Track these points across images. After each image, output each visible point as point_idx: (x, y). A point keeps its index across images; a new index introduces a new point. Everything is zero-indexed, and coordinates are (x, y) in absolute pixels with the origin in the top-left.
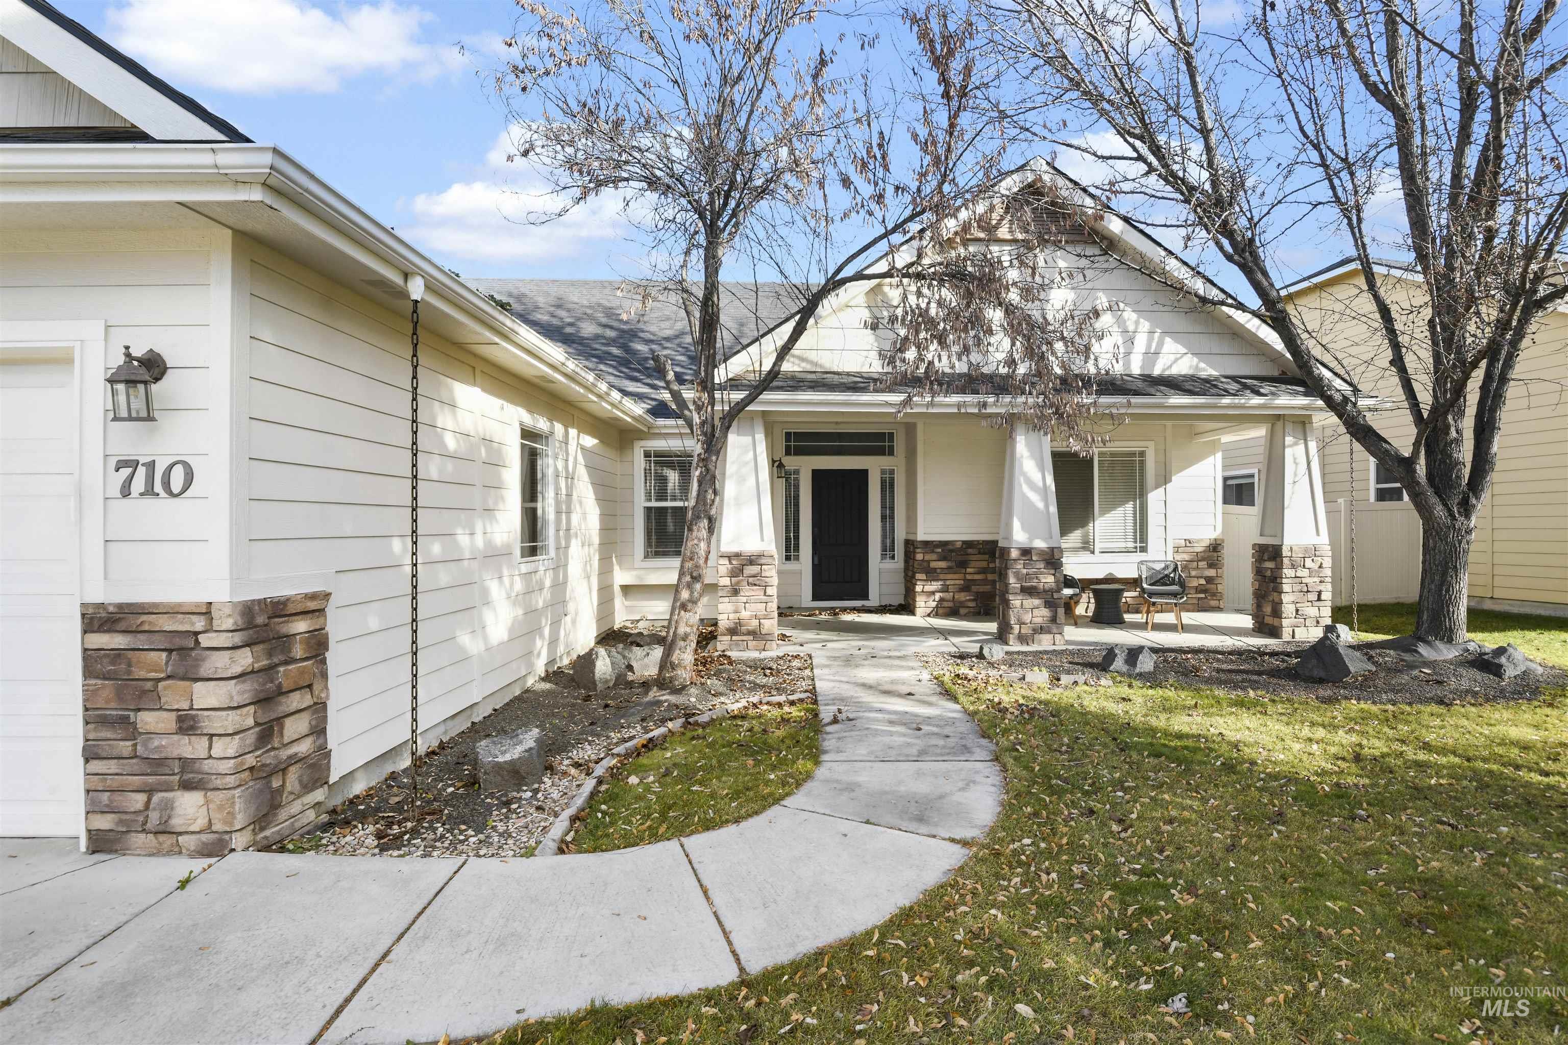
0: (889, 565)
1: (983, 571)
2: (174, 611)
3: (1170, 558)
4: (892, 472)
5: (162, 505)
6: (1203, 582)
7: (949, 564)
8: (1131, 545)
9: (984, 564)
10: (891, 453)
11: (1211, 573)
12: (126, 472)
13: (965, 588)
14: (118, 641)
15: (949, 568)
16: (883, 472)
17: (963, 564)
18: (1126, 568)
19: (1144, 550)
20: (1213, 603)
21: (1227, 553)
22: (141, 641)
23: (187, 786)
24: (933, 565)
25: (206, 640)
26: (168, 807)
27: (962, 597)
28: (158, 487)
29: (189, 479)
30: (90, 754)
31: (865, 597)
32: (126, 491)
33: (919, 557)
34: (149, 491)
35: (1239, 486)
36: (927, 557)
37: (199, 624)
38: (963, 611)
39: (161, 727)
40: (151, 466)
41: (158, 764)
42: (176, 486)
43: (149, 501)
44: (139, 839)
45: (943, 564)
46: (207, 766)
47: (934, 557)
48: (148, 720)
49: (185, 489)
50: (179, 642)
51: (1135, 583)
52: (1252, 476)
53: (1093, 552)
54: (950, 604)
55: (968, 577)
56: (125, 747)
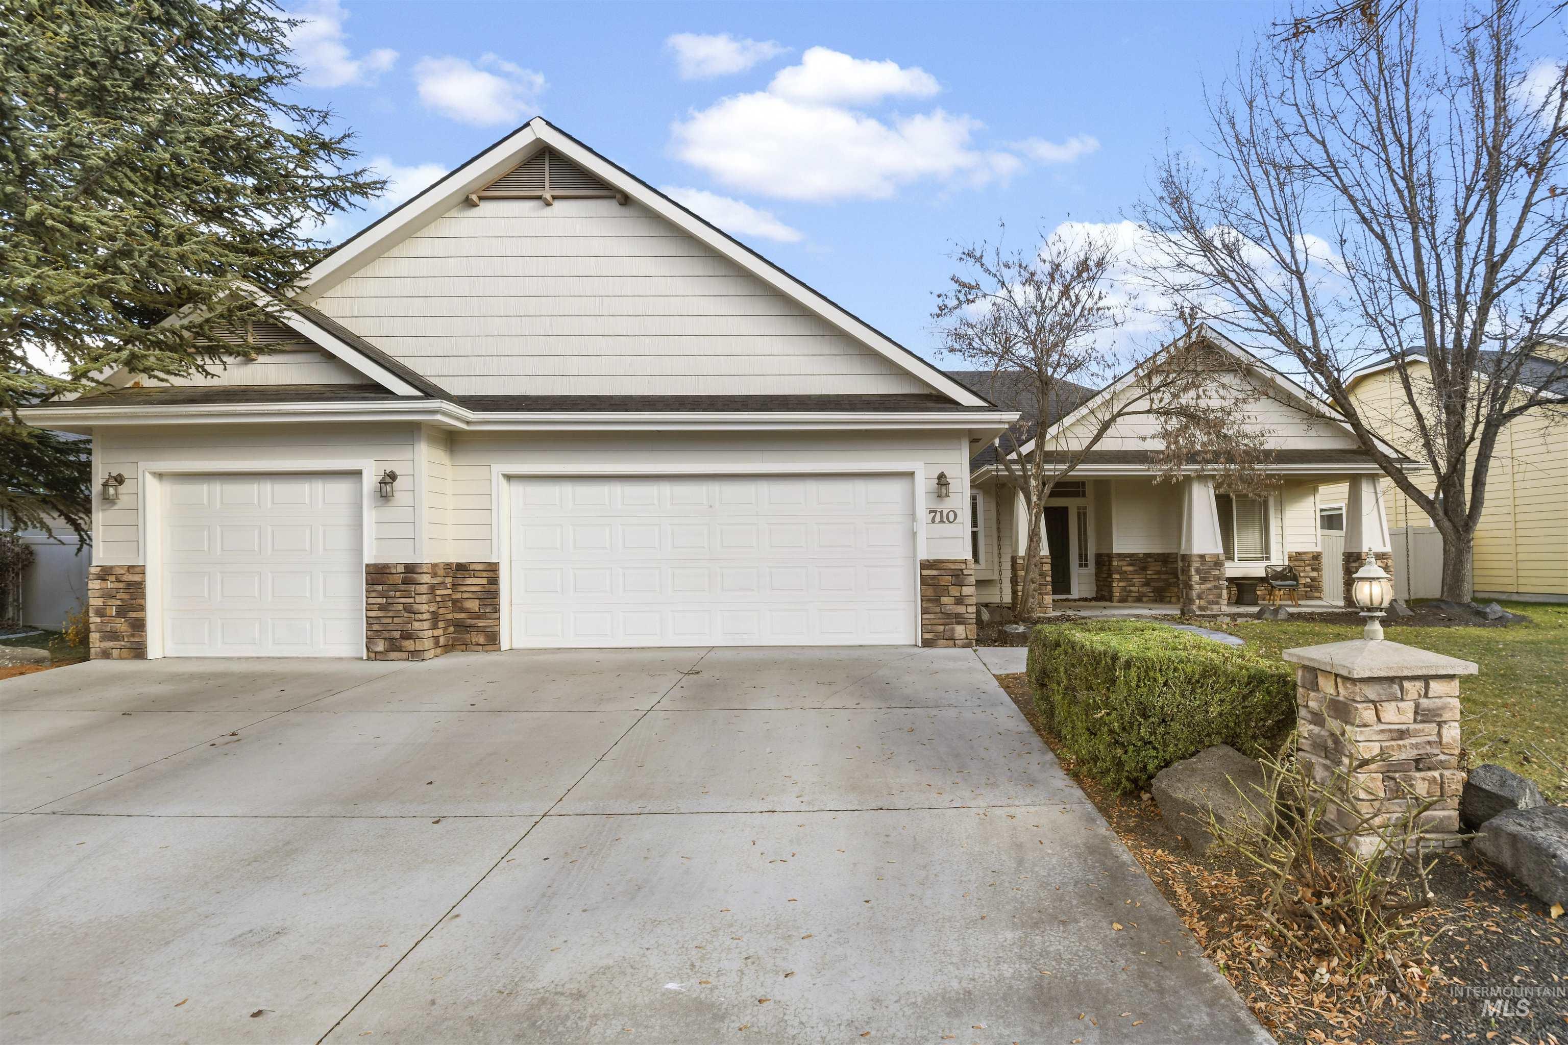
0: (1084, 571)
1: (1158, 573)
2: (955, 562)
3: (1286, 563)
4: (1085, 508)
5: (947, 526)
6: (1309, 580)
7: (1135, 568)
8: (1260, 555)
9: (1158, 568)
10: (1084, 495)
11: (1315, 574)
12: (933, 514)
13: (1147, 584)
14: (934, 572)
15: (1136, 570)
16: (1079, 508)
17: (1144, 569)
18: (1257, 570)
19: (1268, 558)
20: (1316, 594)
21: (1325, 560)
22: (943, 573)
23: (959, 623)
24: (1124, 568)
25: (965, 572)
26: (953, 630)
27: (1144, 589)
28: (945, 519)
29: (956, 516)
30: (923, 613)
31: (1069, 592)
32: (933, 521)
33: (1115, 563)
34: (942, 521)
35: (1330, 516)
36: (1120, 563)
37: (963, 566)
38: (1145, 599)
39: (949, 602)
40: (941, 512)
41: (948, 615)
42: (951, 519)
43: (942, 525)
44: (942, 642)
45: (1131, 568)
46: (966, 616)
47: (1125, 563)
48: (945, 600)
49: (955, 519)
50: (956, 573)
51: (1262, 580)
52: (1341, 509)
53: (1233, 560)
54: (1137, 594)
55: (1149, 577)
56: (938, 609)
